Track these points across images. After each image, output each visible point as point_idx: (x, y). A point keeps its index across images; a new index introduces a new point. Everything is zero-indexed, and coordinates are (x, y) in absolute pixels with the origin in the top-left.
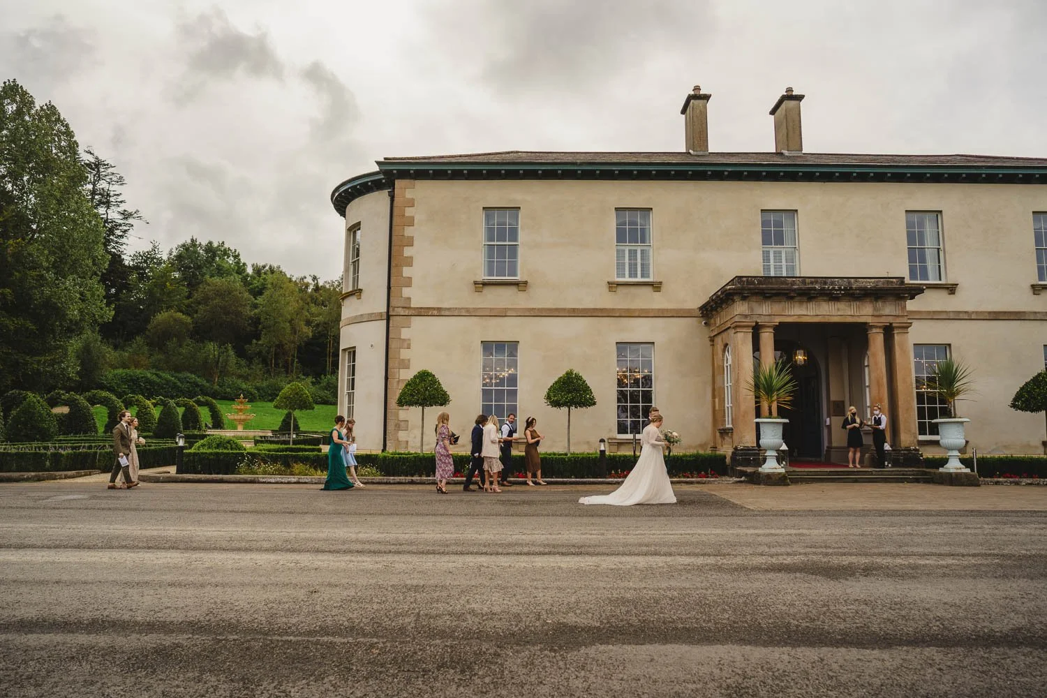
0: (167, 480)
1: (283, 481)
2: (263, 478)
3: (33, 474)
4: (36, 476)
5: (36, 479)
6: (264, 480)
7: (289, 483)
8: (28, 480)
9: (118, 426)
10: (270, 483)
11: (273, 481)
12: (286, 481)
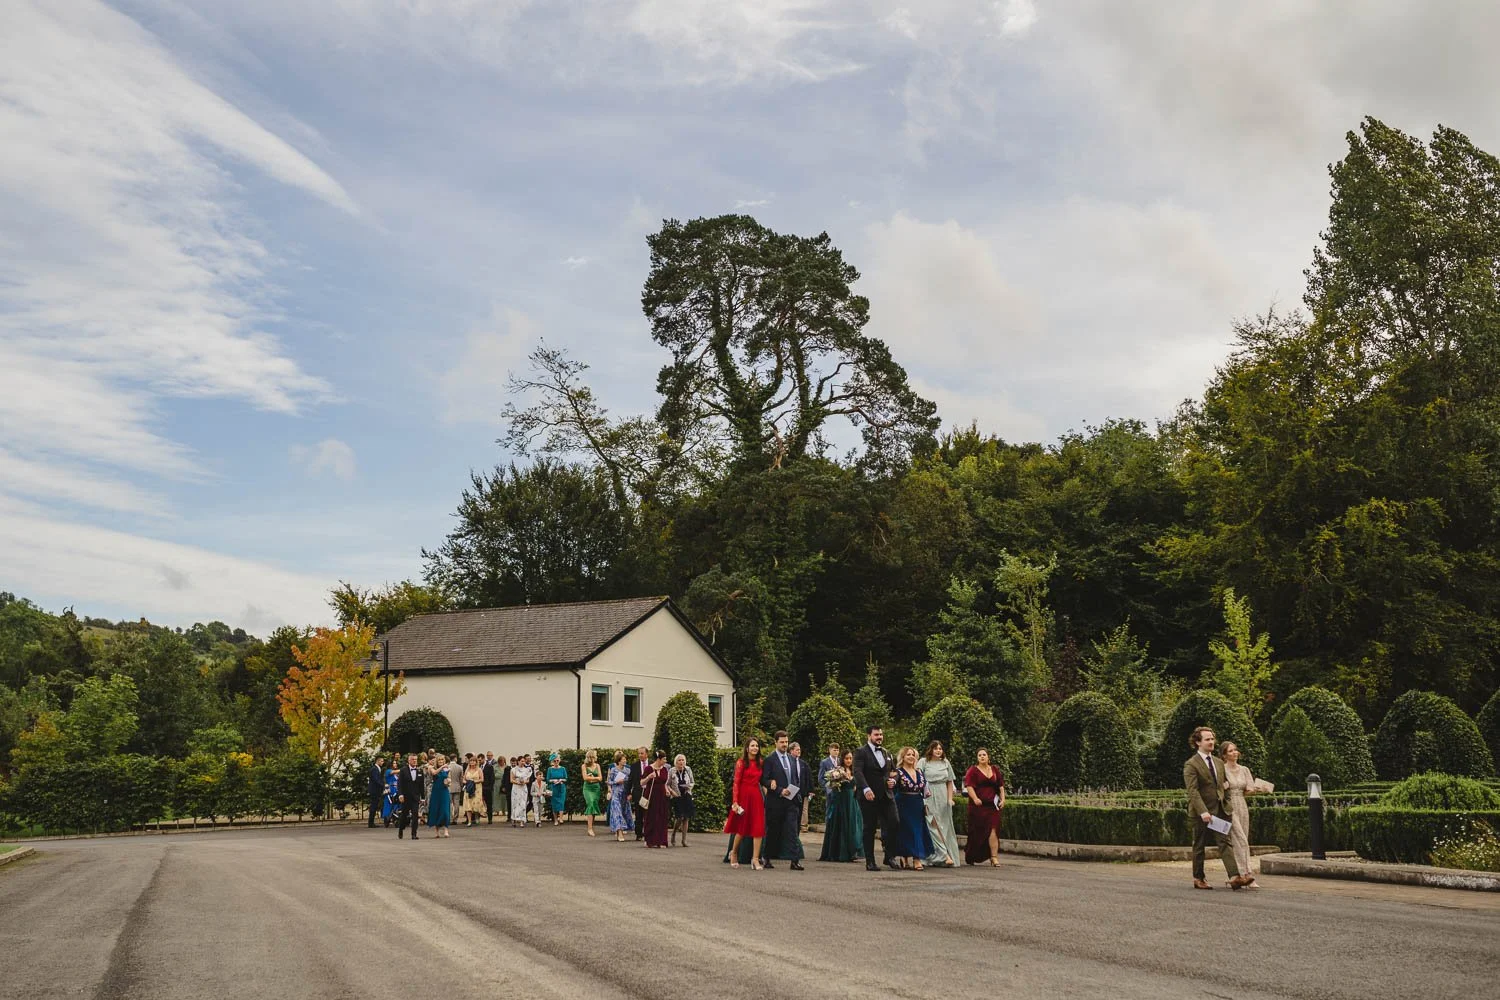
0: (1281, 869)
1: (1468, 883)
2: (1431, 874)
3: (1133, 849)
4: (1138, 853)
5: (1137, 858)
6: (1433, 879)
7: (1479, 889)
8: (1125, 859)
9: (1191, 760)
10: (1443, 886)
11: (1449, 881)
12: (1474, 885)
